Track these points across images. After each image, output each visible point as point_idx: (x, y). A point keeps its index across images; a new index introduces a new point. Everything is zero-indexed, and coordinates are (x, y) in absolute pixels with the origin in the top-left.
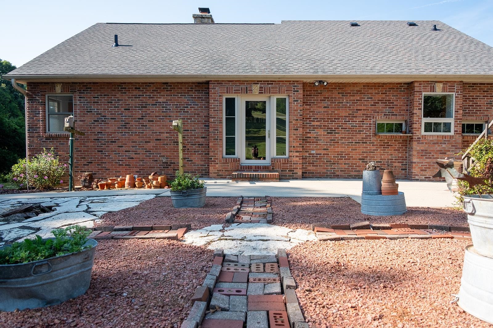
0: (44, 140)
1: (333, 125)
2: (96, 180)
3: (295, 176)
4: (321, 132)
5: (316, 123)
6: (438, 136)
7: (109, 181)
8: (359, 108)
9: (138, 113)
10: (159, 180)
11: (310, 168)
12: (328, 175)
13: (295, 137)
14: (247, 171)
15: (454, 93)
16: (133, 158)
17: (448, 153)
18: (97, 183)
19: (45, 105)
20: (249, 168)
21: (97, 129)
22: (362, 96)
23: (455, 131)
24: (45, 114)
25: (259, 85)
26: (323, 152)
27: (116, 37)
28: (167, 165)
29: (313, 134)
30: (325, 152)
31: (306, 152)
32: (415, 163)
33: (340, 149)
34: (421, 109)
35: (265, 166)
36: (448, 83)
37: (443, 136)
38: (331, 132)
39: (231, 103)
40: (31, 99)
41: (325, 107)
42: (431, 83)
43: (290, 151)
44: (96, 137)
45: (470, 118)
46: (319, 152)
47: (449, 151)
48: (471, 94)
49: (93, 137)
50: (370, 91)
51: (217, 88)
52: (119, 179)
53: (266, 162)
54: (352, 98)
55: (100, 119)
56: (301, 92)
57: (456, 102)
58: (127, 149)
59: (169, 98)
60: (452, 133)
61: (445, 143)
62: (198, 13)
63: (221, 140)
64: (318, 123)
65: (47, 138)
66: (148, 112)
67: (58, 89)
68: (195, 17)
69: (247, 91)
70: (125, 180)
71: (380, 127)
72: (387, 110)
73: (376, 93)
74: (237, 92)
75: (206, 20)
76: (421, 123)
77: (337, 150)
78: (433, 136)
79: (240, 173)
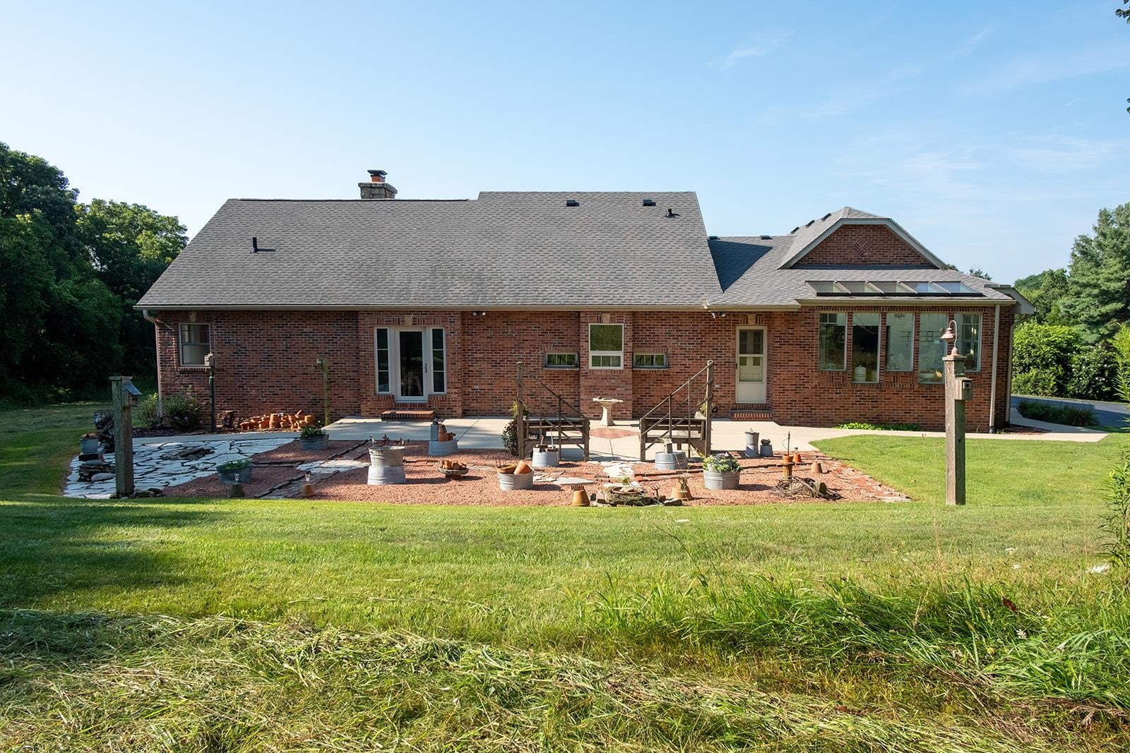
0: (178, 374)
1: (497, 358)
2: (237, 419)
3: (454, 414)
4: (485, 365)
5: (479, 356)
6: (606, 371)
7: (252, 421)
8: (526, 338)
9: (282, 344)
10: (306, 420)
11: (474, 405)
12: (493, 413)
13: (452, 372)
14: (402, 410)
15: (623, 324)
16: (277, 394)
17: (618, 389)
18: (240, 423)
19: (178, 335)
20: (404, 406)
21: (237, 363)
22: (529, 325)
23: (625, 365)
24: (178, 345)
25: (412, 316)
26: (487, 387)
27: (255, 240)
28: (315, 402)
29: (475, 368)
30: (490, 387)
31: (469, 387)
32: (583, 400)
33: (505, 384)
34: (588, 341)
35: (422, 404)
36: (616, 314)
37: (612, 371)
38: (495, 365)
39: (382, 335)
40: (163, 329)
41: (488, 337)
42: (597, 314)
43: (448, 388)
44: (236, 371)
45: (647, 349)
46: (483, 387)
47: (619, 387)
48: (648, 322)
49: (232, 371)
50: (538, 319)
51: (367, 319)
52: (262, 418)
53: (423, 399)
54: (517, 327)
55: (240, 350)
56: (458, 323)
57: (625, 334)
58: (271, 384)
59: (316, 327)
60: (622, 368)
61: (614, 379)
62: (368, 179)
63: (374, 375)
64: (482, 355)
65: (182, 372)
66: (293, 343)
67: (193, 317)
68: (363, 187)
69: (399, 322)
70: (269, 419)
71: (550, 360)
72: (556, 341)
73: (544, 322)
74: (388, 323)
75: (377, 191)
76: (588, 357)
77: (502, 384)
78: (601, 370)
79: (393, 411)
